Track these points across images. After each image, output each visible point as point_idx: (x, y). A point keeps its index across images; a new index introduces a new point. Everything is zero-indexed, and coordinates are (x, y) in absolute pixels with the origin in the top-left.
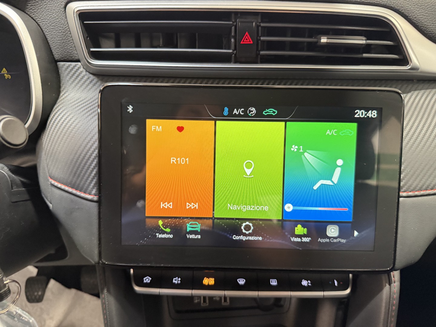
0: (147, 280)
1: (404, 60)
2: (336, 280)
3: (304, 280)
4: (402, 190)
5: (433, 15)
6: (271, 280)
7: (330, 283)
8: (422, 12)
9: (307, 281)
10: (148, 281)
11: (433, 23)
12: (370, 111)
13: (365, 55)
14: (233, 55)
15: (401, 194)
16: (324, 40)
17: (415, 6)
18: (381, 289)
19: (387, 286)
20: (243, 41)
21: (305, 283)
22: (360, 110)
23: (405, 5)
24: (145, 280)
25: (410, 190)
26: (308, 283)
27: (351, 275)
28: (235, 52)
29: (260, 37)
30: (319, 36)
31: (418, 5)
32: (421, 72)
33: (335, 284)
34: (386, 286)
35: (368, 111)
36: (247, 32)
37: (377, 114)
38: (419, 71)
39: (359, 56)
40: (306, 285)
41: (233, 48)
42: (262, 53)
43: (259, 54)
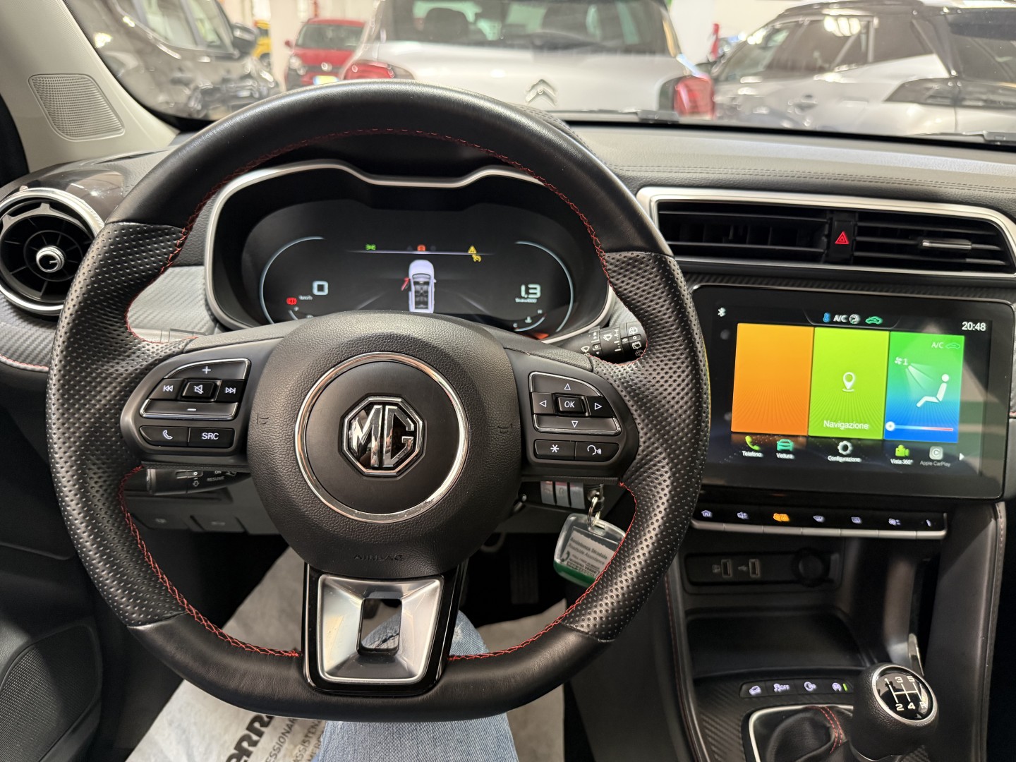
1: (1010, 267)
2: (929, 520)
3: (891, 519)
4: (1011, 410)
7: (922, 522)
9: (896, 520)
10: (708, 515)
12: (979, 324)
13: (968, 260)
14: (824, 255)
15: (1011, 414)
16: (926, 244)
18: (985, 525)
19: (993, 521)
20: (838, 241)
21: (892, 522)
22: (968, 322)
24: (705, 514)
26: (897, 522)
27: (945, 515)
28: (826, 251)
29: (856, 237)
30: (919, 238)
33: (927, 524)
34: (991, 521)
35: (976, 324)
36: (843, 232)
37: (986, 327)
39: (962, 261)
40: (894, 524)
41: (825, 247)
42: (857, 254)
43: (853, 255)
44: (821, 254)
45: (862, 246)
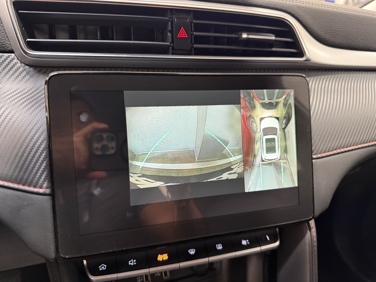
0: (103, 267)
1: (301, 53)
2: (268, 236)
3: (243, 240)
4: (313, 154)
5: (316, 20)
6: (216, 245)
7: (264, 238)
8: (309, 18)
9: (246, 240)
10: (104, 269)
11: (316, 26)
13: (274, 49)
14: (171, 47)
15: (313, 156)
16: (245, 36)
17: (304, 12)
18: (303, 235)
19: (308, 232)
20: (180, 35)
21: (244, 242)
23: (298, 11)
24: (101, 269)
25: (318, 153)
26: (247, 242)
27: (277, 229)
28: (172, 44)
29: (193, 32)
30: (240, 33)
31: (306, 12)
32: (312, 63)
33: (267, 239)
36: (182, 27)
38: (311, 62)
39: (270, 49)
40: (246, 244)
41: (171, 41)
42: (195, 46)
43: (193, 47)
44: (168, 47)
45: (198, 40)
